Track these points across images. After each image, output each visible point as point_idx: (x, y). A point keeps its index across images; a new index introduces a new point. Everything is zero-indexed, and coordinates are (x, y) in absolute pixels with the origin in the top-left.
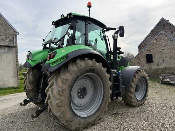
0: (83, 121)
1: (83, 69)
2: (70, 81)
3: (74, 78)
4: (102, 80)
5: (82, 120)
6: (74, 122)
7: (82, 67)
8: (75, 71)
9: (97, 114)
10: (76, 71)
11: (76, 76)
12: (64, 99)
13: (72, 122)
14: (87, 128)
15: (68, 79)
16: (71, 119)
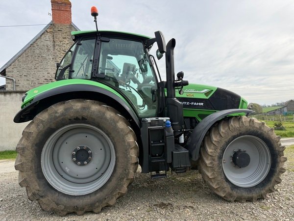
0: (64, 200)
1: (59, 117)
2: (34, 135)
3: (41, 131)
4: (109, 137)
5: (65, 198)
6: (46, 199)
7: (57, 115)
8: (44, 121)
9: (98, 195)
10: (46, 121)
11: (46, 128)
12: (25, 161)
13: (42, 197)
14: (74, 213)
15: (31, 133)
16: (40, 192)
